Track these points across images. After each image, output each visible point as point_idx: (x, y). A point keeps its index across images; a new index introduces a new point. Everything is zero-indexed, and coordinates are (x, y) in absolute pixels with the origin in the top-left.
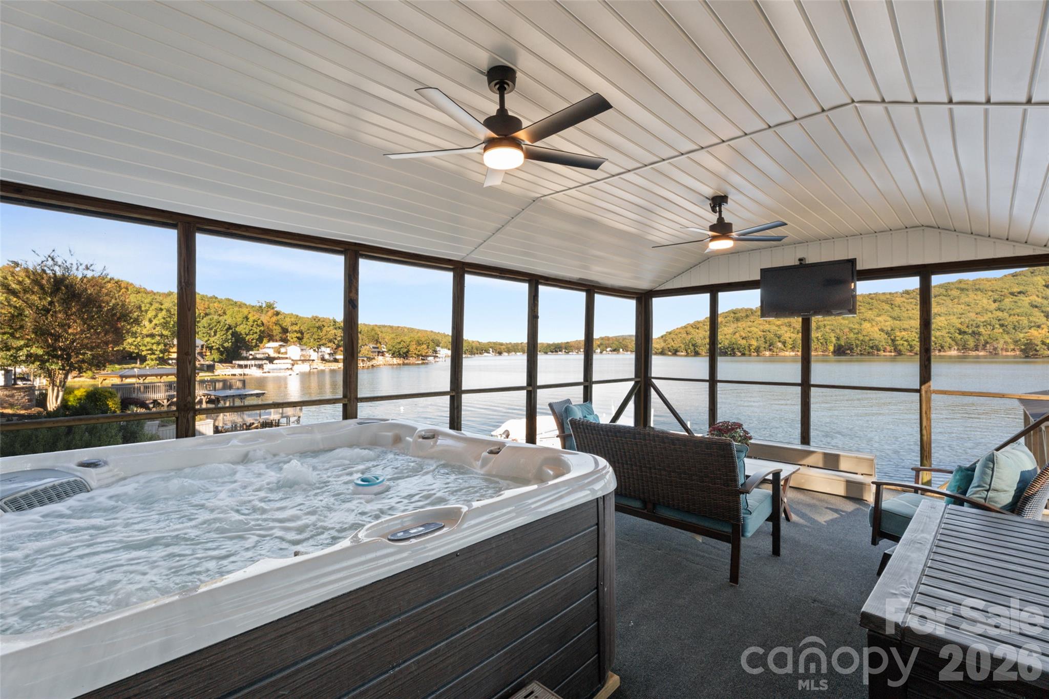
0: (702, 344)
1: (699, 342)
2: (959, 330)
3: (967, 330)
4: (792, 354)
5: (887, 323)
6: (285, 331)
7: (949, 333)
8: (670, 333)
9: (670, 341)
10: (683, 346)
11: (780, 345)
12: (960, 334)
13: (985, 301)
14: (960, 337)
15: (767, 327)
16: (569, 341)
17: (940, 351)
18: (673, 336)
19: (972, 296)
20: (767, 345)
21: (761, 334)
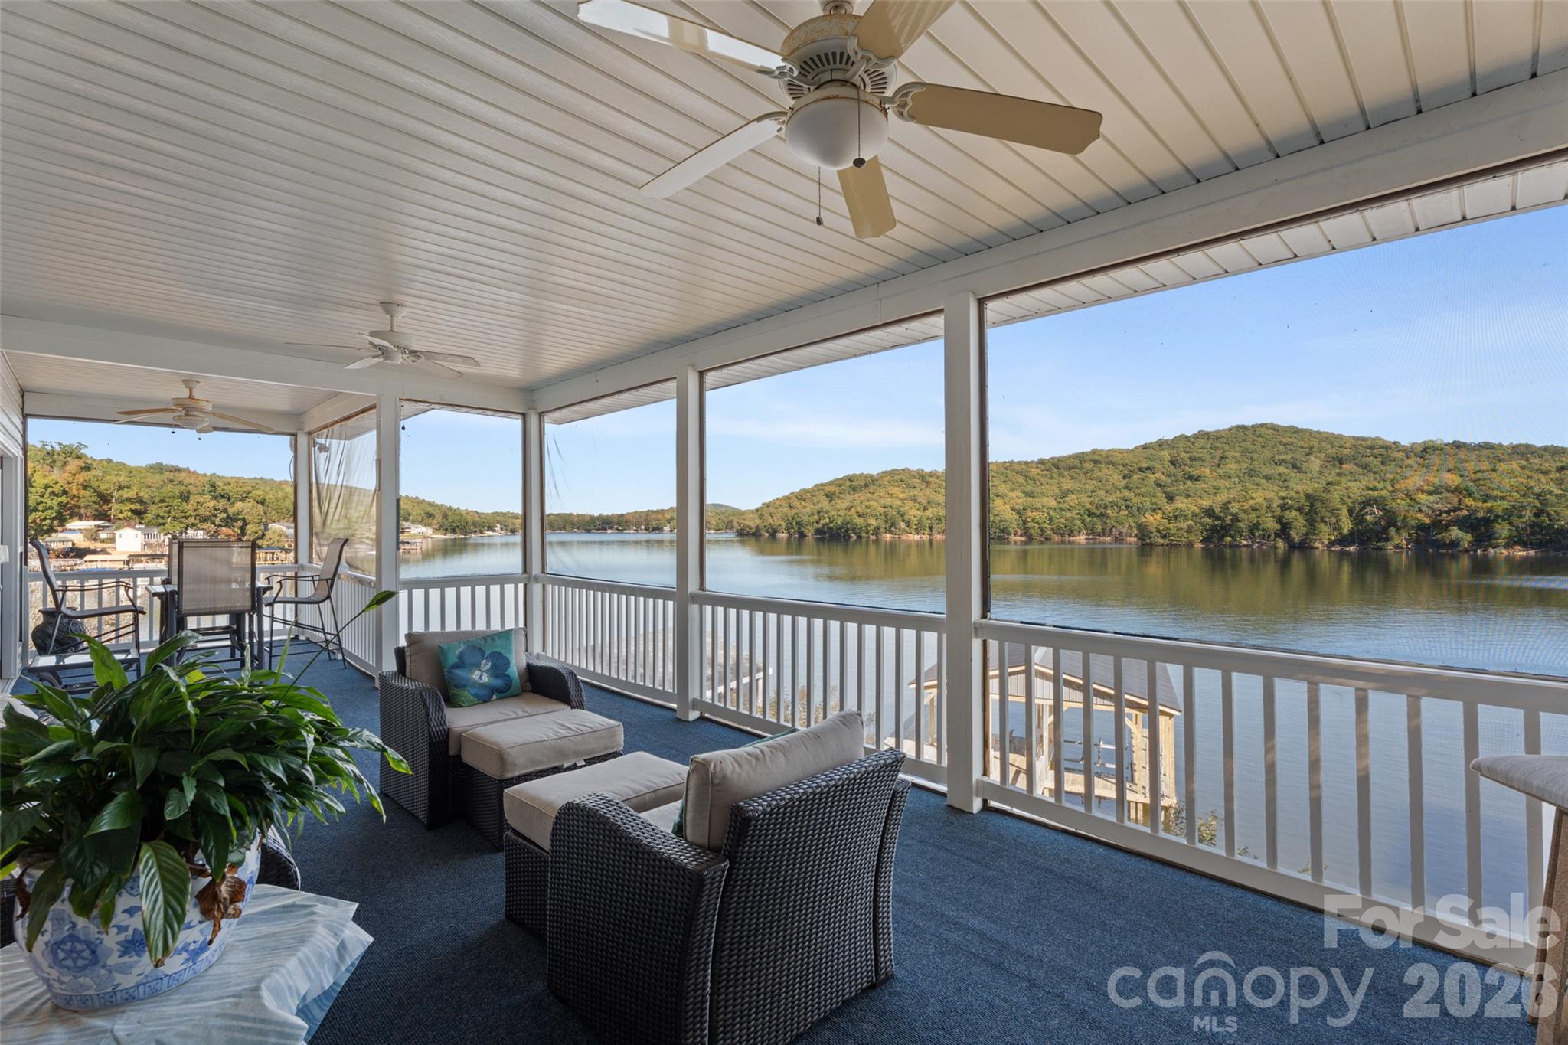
0: (809, 522)
1: (805, 519)
2: (1089, 510)
3: (1096, 511)
4: (917, 537)
5: (1021, 500)
6: (104, 498)
7: (1078, 514)
8: (767, 505)
9: (767, 516)
10: (784, 524)
11: (903, 525)
12: (1089, 516)
13: (1115, 477)
14: (1089, 519)
15: (888, 501)
16: (624, 513)
17: (1069, 535)
18: (771, 510)
19: (1105, 470)
20: (888, 525)
21: (882, 510)
